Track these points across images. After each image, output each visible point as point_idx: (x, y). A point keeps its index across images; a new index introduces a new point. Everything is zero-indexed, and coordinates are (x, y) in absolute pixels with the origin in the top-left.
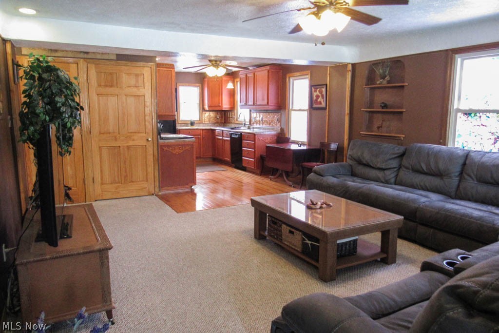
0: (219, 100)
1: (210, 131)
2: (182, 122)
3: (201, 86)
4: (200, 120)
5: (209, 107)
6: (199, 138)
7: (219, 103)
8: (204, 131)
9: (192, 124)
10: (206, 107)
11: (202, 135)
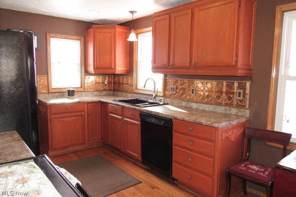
0: (111, 59)
1: (99, 104)
2: (56, 91)
3: (83, 40)
4: (81, 87)
5: (94, 69)
6: (82, 115)
7: (111, 64)
8: (90, 105)
9: (71, 93)
10: (91, 69)
11: (86, 110)
